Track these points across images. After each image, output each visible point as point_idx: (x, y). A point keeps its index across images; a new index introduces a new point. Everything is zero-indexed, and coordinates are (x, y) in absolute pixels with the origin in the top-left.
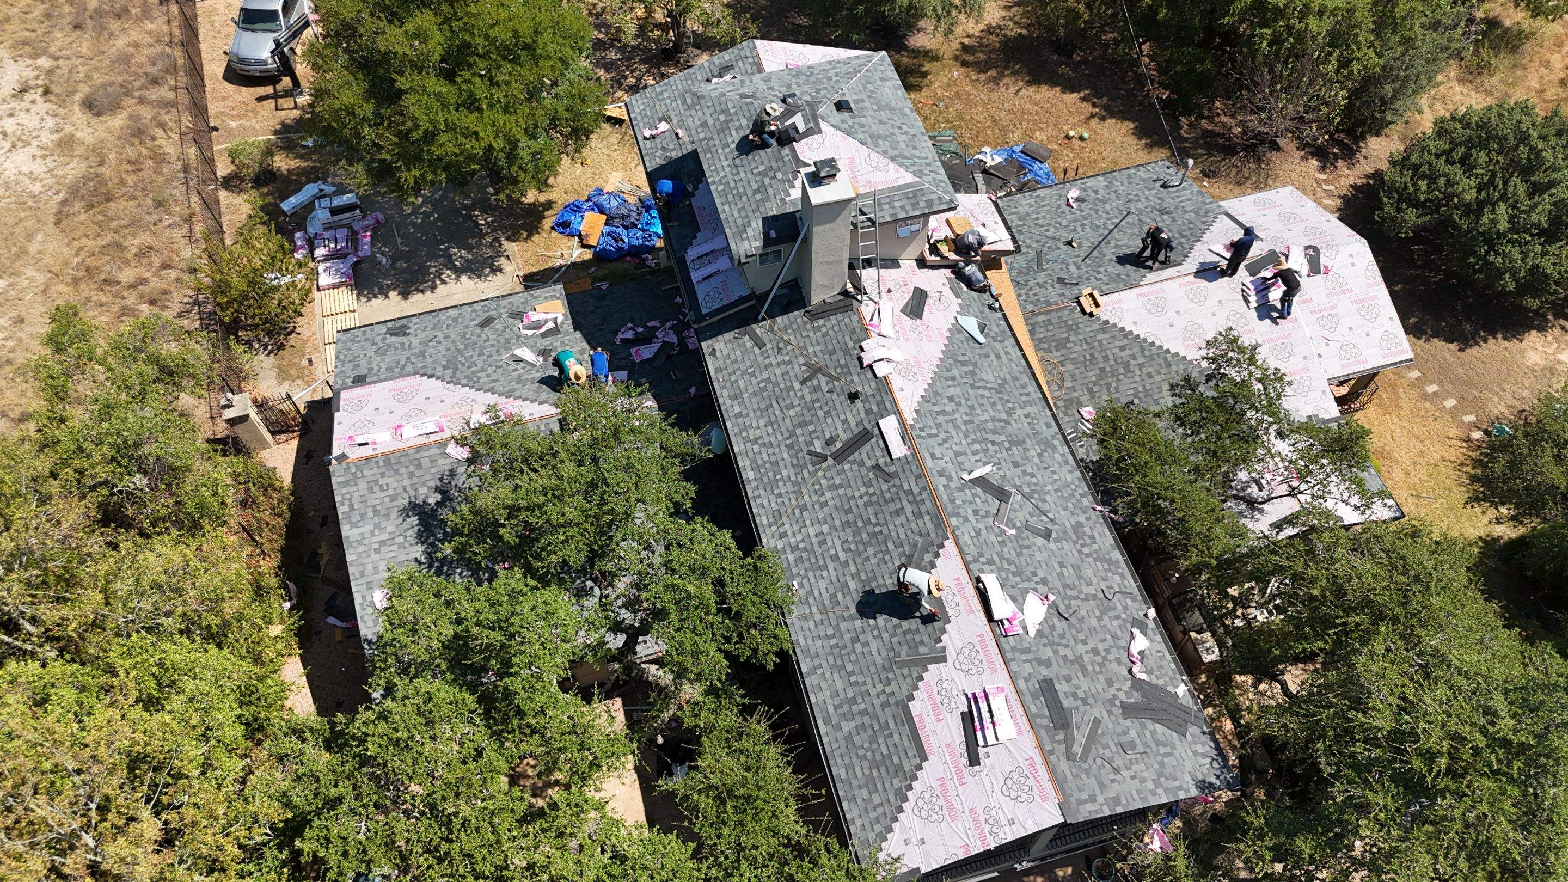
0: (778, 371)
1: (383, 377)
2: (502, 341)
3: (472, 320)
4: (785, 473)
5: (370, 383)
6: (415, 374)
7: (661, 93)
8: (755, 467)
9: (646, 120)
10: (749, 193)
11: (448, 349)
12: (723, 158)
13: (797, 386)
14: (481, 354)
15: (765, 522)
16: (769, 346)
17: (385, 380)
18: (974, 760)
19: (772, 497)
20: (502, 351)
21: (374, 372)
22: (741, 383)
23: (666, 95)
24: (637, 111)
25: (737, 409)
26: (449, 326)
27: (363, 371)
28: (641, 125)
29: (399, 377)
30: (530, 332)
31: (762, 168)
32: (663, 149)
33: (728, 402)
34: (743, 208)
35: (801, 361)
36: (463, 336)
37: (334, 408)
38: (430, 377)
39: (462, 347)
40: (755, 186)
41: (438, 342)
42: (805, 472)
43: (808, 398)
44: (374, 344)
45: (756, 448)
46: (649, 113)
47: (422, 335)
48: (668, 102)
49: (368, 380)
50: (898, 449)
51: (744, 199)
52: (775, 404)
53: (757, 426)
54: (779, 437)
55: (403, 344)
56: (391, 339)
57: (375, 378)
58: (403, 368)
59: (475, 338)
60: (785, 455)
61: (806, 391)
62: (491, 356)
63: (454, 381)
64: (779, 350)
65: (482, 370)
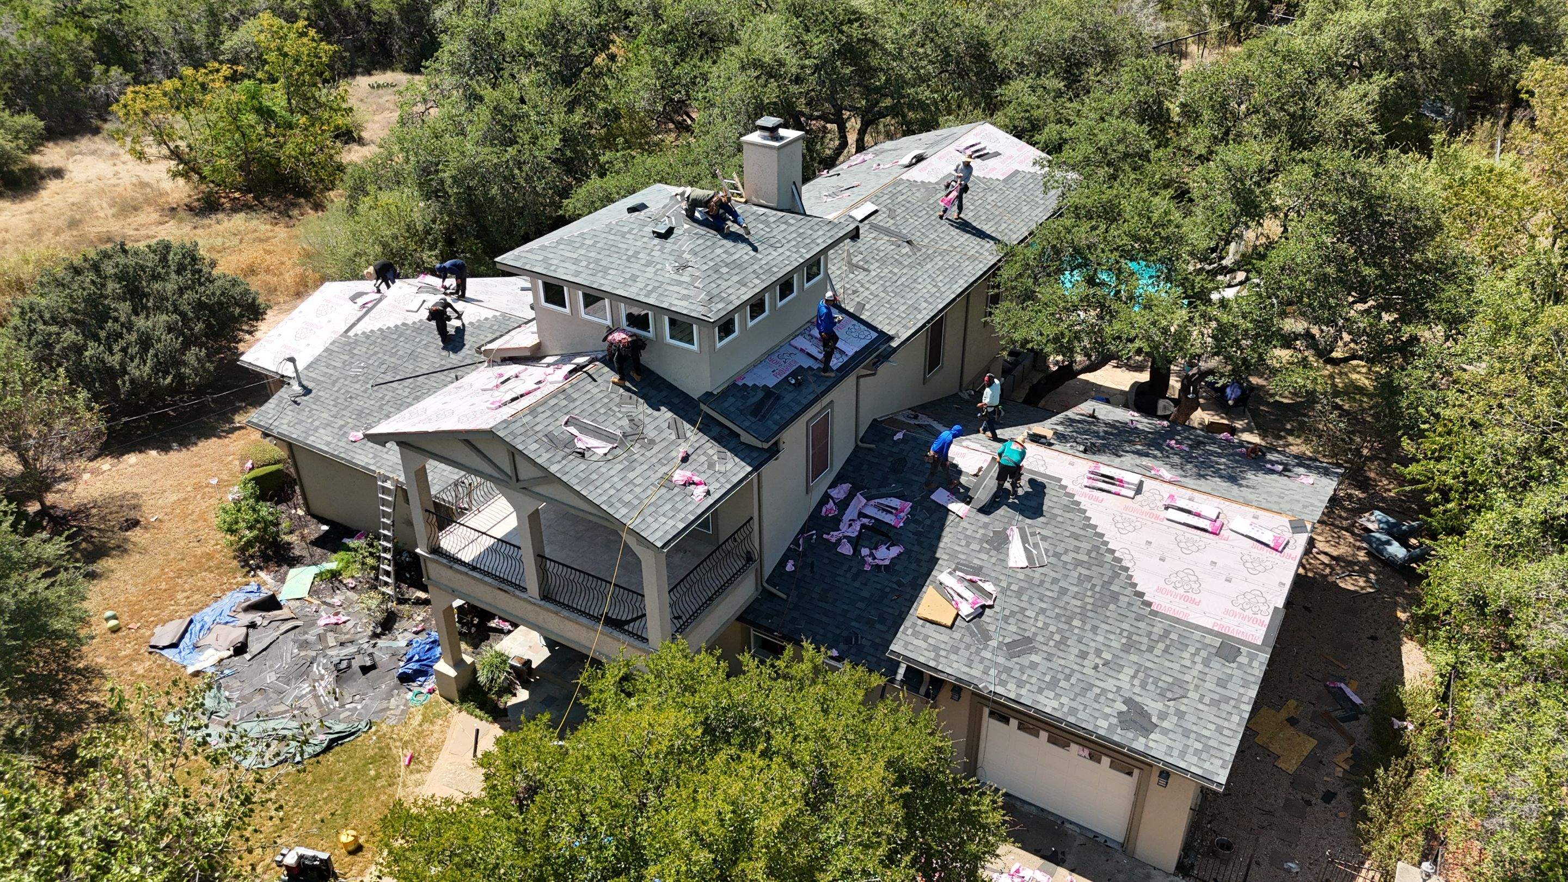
0: (873, 288)
1: (1197, 635)
2: (1025, 598)
3: (1034, 666)
4: (941, 263)
5: (1218, 634)
6: (1155, 613)
7: (626, 504)
8: (953, 281)
9: (680, 505)
10: (793, 228)
11: (1095, 629)
12: (770, 257)
13: (873, 273)
14: (1063, 591)
15: (981, 265)
16: (857, 299)
17: (1197, 627)
18: (997, 154)
19: (964, 265)
20: (1036, 582)
21: (1204, 654)
22: (903, 308)
23: (628, 497)
24: (671, 523)
25: (925, 305)
26: (1068, 677)
27: (1216, 663)
28: (690, 508)
29: (1178, 621)
30: (989, 587)
31: (761, 226)
32: (711, 466)
33: (925, 312)
34: (811, 229)
35: (852, 276)
36: (1063, 642)
37: (1281, 616)
38: (1141, 595)
39: (1076, 623)
40: (783, 227)
41: (1098, 653)
42: (930, 252)
43: (877, 264)
44: (1181, 715)
45: (940, 284)
46: (668, 506)
47: (1110, 684)
48: (638, 490)
49: (1217, 642)
50: (869, 208)
51: (801, 231)
52: (899, 283)
53: (925, 287)
54: (919, 273)
55: (1143, 685)
56: (1153, 706)
57: (1209, 639)
58: (1167, 633)
59: (1052, 628)
60: (929, 266)
61: (872, 267)
62: (1055, 581)
63: (1119, 569)
64: (855, 292)
65: (1078, 563)
